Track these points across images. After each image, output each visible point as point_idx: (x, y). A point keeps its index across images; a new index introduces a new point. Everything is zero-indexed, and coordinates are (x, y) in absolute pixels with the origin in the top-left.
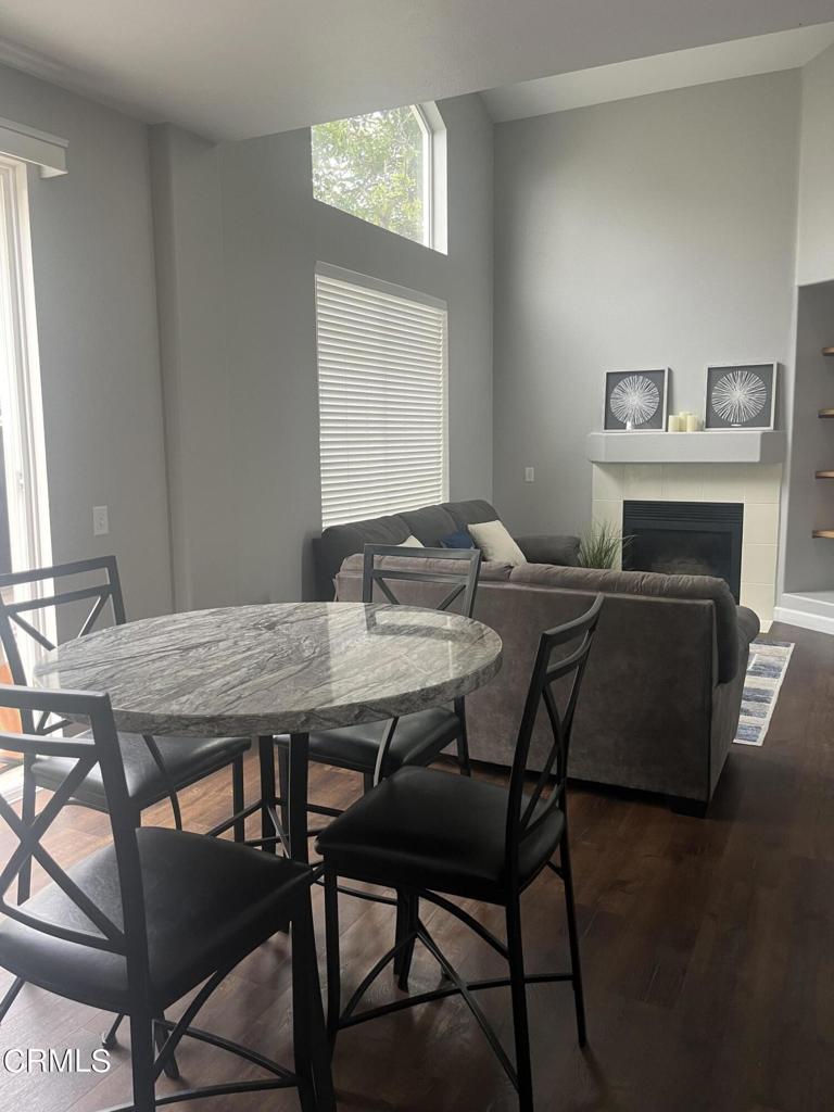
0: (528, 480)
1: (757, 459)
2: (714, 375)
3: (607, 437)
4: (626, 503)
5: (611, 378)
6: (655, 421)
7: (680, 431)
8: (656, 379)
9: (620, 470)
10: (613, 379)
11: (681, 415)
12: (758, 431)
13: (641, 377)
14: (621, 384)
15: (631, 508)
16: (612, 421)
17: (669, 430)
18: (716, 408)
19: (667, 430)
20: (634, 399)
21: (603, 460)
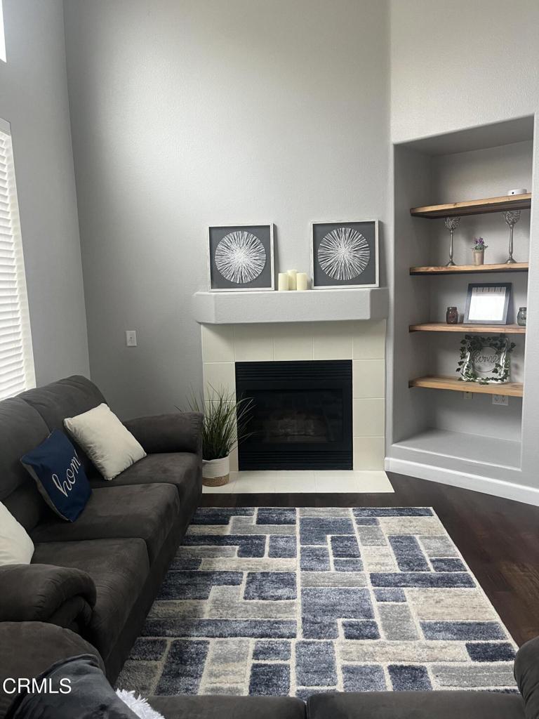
0: (129, 344)
1: (367, 317)
2: (320, 232)
3: (215, 296)
4: (239, 366)
5: (214, 232)
6: (263, 279)
7: (290, 290)
8: (262, 235)
9: (232, 331)
10: (217, 234)
11: (290, 272)
12: (366, 289)
13: (246, 233)
14: (225, 239)
15: (243, 369)
16: (218, 280)
17: (279, 288)
18: (323, 266)
19: (276, 289)
20: (240, 257)
21: (213, 322)
